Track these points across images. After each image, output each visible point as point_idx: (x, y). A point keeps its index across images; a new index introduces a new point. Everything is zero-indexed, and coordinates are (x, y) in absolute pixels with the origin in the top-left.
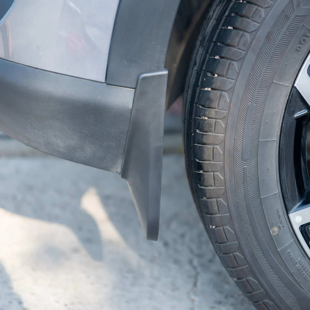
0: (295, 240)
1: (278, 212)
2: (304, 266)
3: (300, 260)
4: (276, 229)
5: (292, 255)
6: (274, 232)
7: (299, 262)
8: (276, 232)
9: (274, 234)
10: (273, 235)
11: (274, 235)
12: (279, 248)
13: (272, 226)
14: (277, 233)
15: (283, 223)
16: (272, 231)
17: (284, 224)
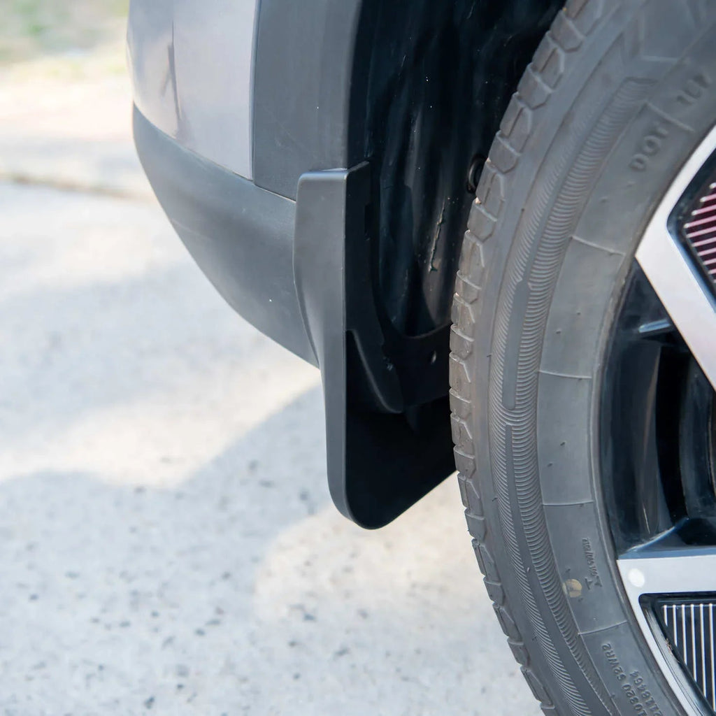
0: (628, 623)
1: (586, 548)
2: (644, 690)
3: (636, 673)
4: (577, 585)
5: (613, 656)
6: (571, 589)
7: (633, 676)
8: (578, 591)
9: (571, 593)
10: (569, 596)
11: (571, 596)
12: (582, 630)
13: (568, 575)
14: (580, 594)
15: (598, 575)
16: (567, 588)
17: (600, 578)
